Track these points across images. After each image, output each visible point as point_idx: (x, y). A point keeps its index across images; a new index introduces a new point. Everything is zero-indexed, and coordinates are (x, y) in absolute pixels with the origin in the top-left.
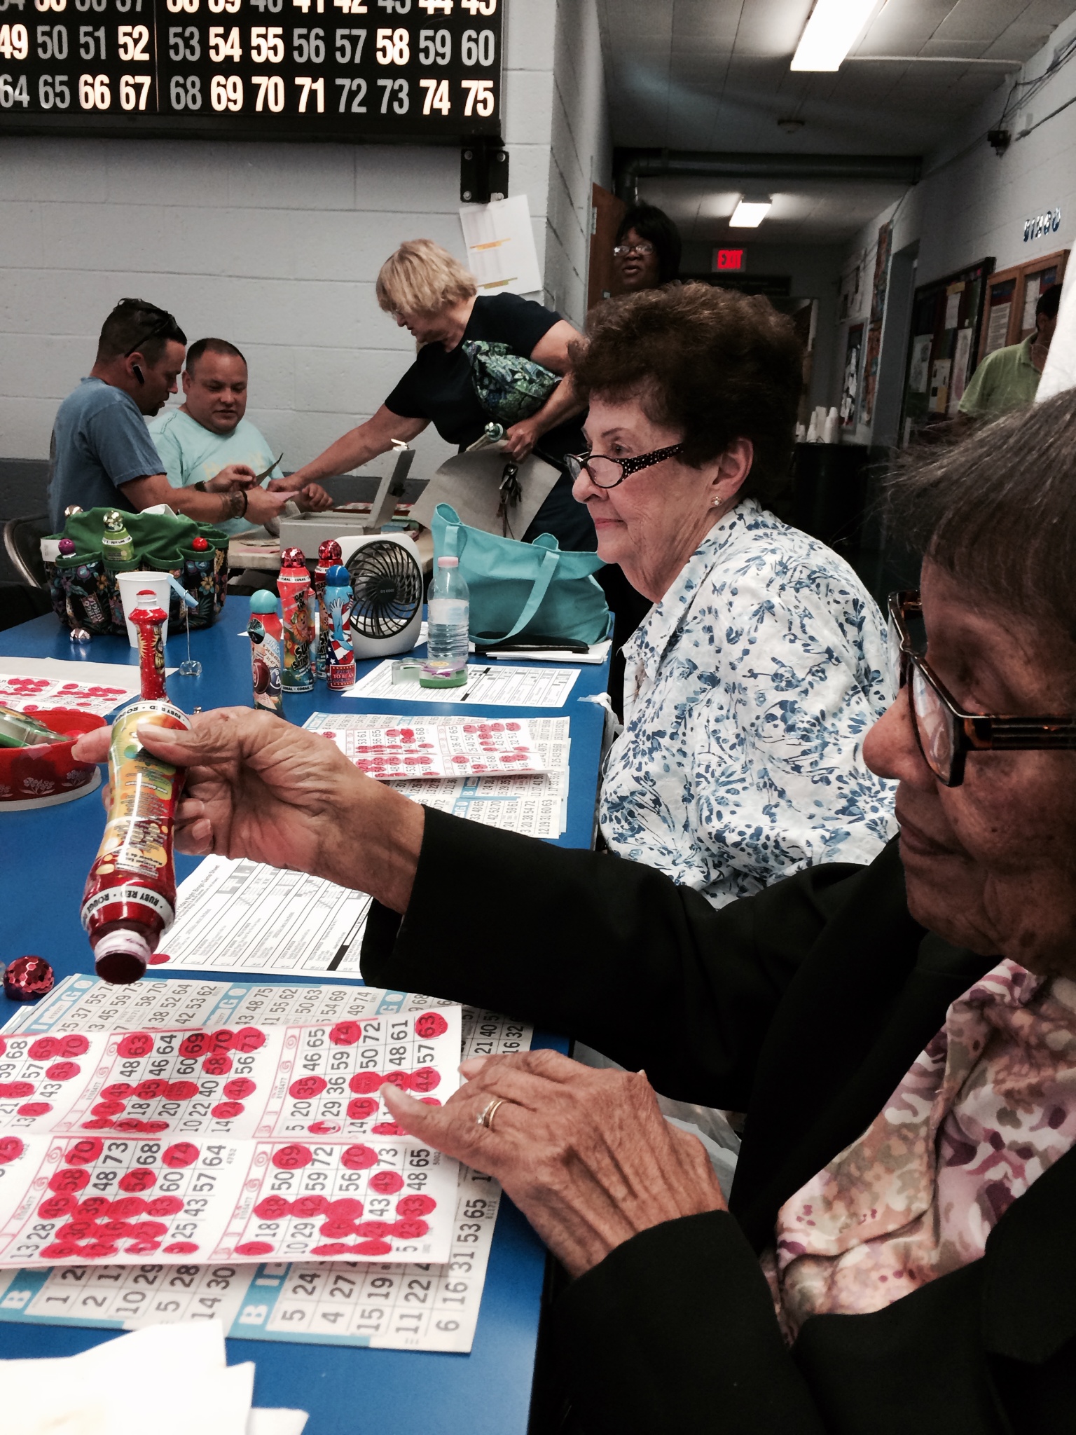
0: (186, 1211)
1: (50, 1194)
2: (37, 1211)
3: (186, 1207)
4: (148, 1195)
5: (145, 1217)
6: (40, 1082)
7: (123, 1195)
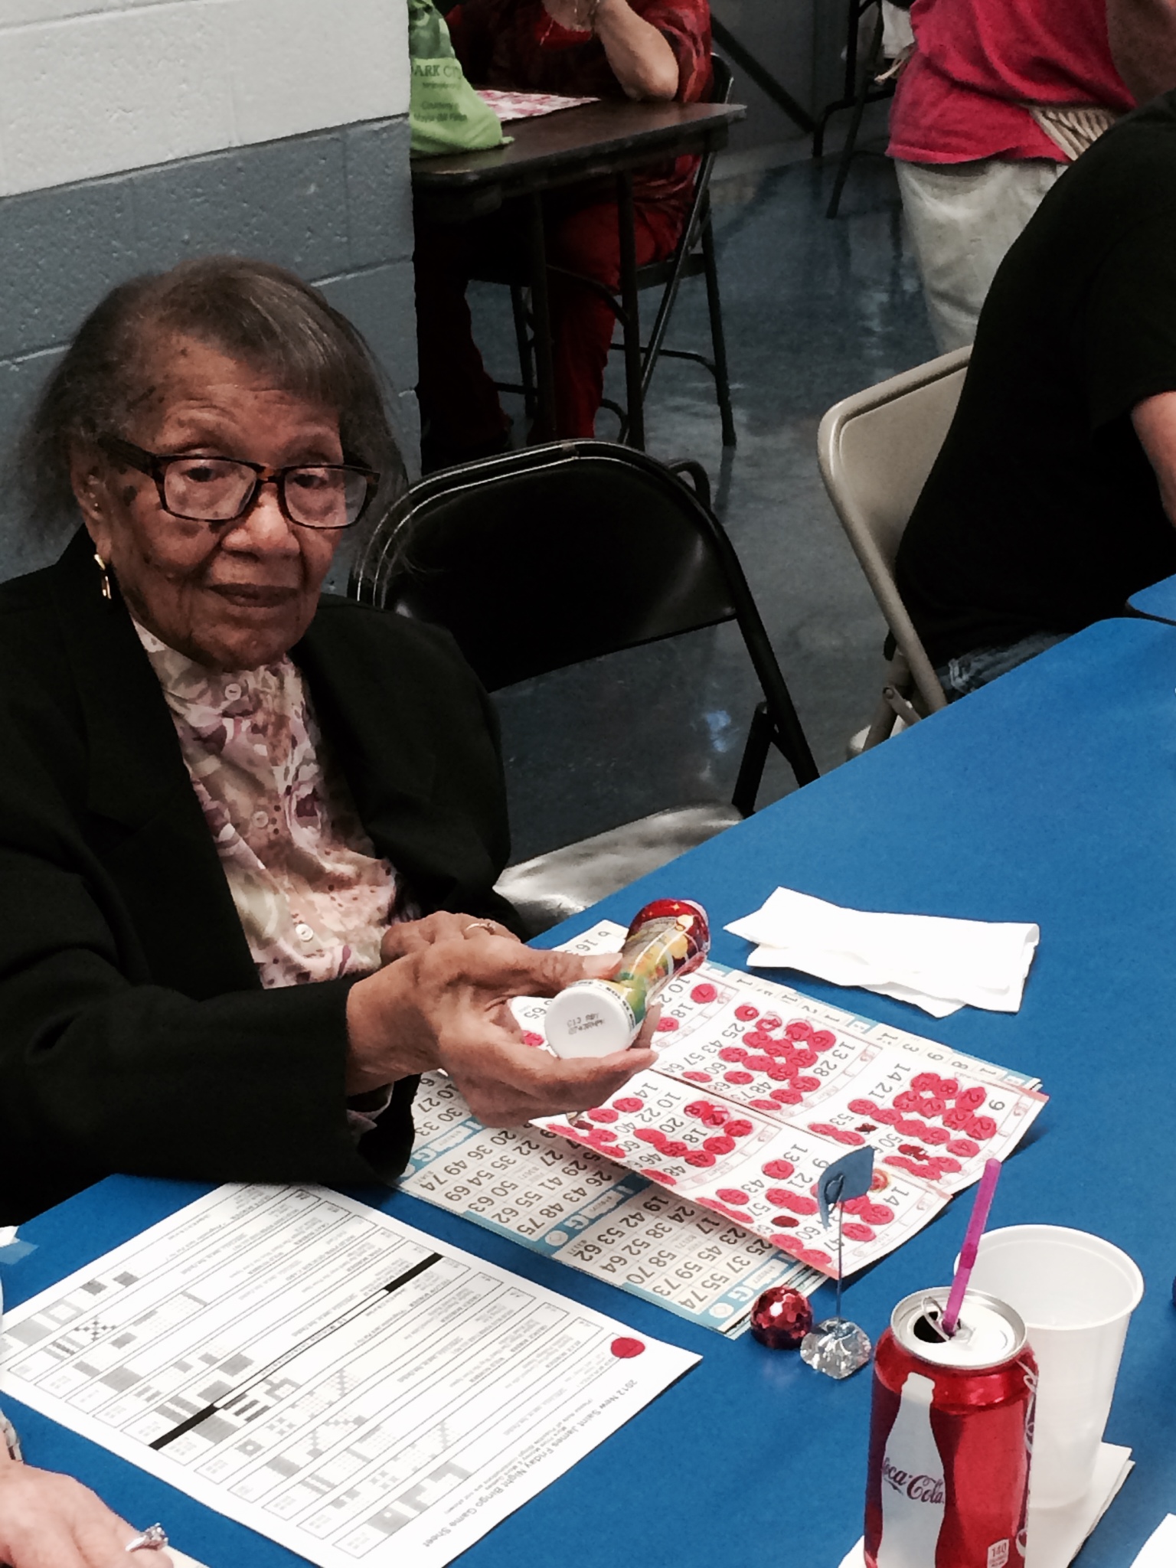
0: (721, 1046)
1: (805, 1095)
2: (820, 1088)
3: (719, 1049)
4: (739, 1067)
5: (752, 1052)
6: (758, 1198)
7: (754, 1074)
